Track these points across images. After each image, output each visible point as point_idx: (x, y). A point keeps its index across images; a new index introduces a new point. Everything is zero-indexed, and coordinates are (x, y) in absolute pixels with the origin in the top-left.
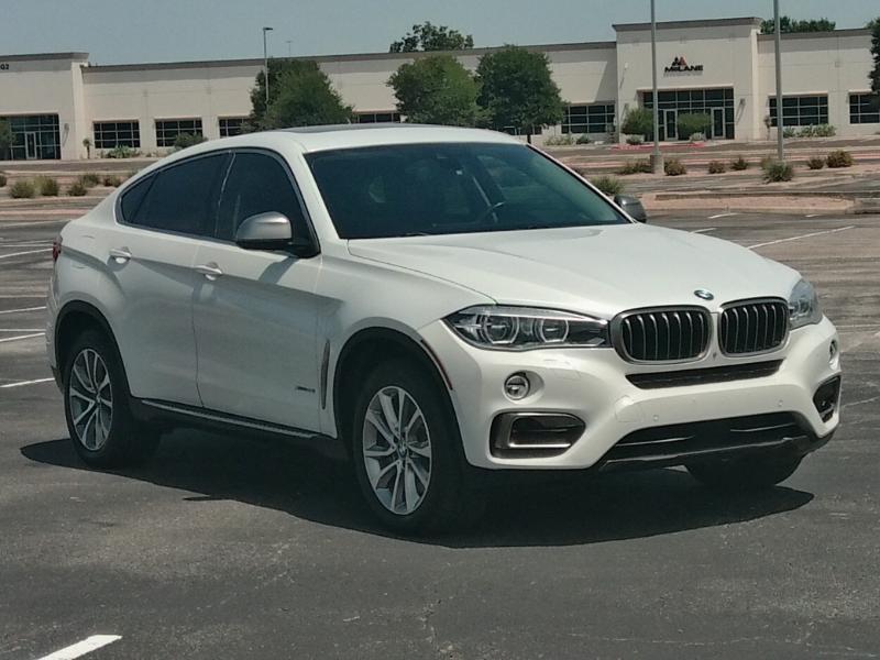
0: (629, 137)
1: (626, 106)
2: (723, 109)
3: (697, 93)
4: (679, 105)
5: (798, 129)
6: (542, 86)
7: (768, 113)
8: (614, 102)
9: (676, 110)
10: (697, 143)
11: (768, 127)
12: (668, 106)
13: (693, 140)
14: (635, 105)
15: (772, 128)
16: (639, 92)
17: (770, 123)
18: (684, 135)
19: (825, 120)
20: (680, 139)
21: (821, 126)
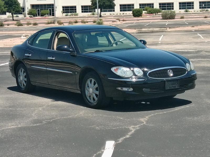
0: (29, 15)
1: (28, 8)
2: (51, 9)
3: (45, 5)
4: (41, 8)
5: (69, 14)
6: (16, 3)
7: (62, 10)
8: (24, 7)
9: (40, 9)
10: (46, 17)
11: (62, 13)
12: (37, 8)
13: (46, 16)
14: (30, 8)
15: (63, 14)
16: (30, 5)
17: (63, 12)
18: (42, 15)
19: (76, 12)
20: (41, 16)
21: (75, 13)
